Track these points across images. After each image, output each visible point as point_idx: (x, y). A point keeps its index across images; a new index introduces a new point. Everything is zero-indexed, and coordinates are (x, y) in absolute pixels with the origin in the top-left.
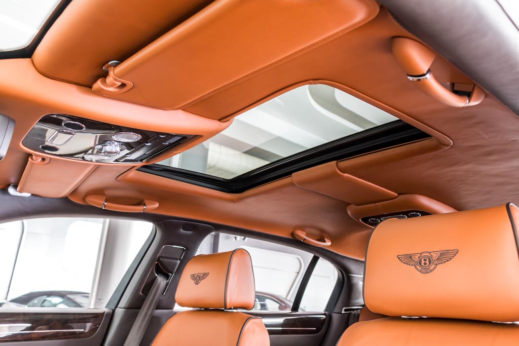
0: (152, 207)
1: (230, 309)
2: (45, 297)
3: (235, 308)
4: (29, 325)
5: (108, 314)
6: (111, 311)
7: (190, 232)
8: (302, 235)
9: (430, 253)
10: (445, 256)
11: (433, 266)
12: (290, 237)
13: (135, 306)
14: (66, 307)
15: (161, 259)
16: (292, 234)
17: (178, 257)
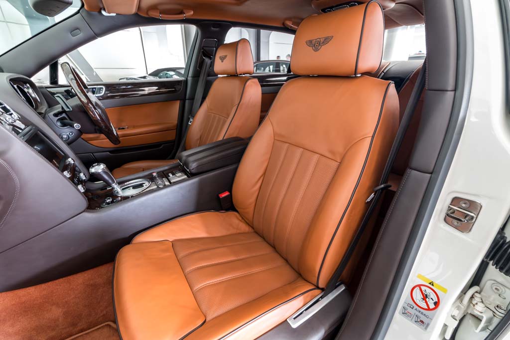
0: (190, 14)
1: (241, 74)
2: (166, 72)
3: (243, 74)
4: (157, 88)
5: (184, 81)
6: (186, 79)
7: (217, 29)
8: (289, 24)
9: (320, 39)
10: (327, 40)
11: (320, 47)
12: (282, 26)
13: (196, 75)
14: (179, 78)
15: (204, 48)
16: (283, 24)
17: (214, 46)
